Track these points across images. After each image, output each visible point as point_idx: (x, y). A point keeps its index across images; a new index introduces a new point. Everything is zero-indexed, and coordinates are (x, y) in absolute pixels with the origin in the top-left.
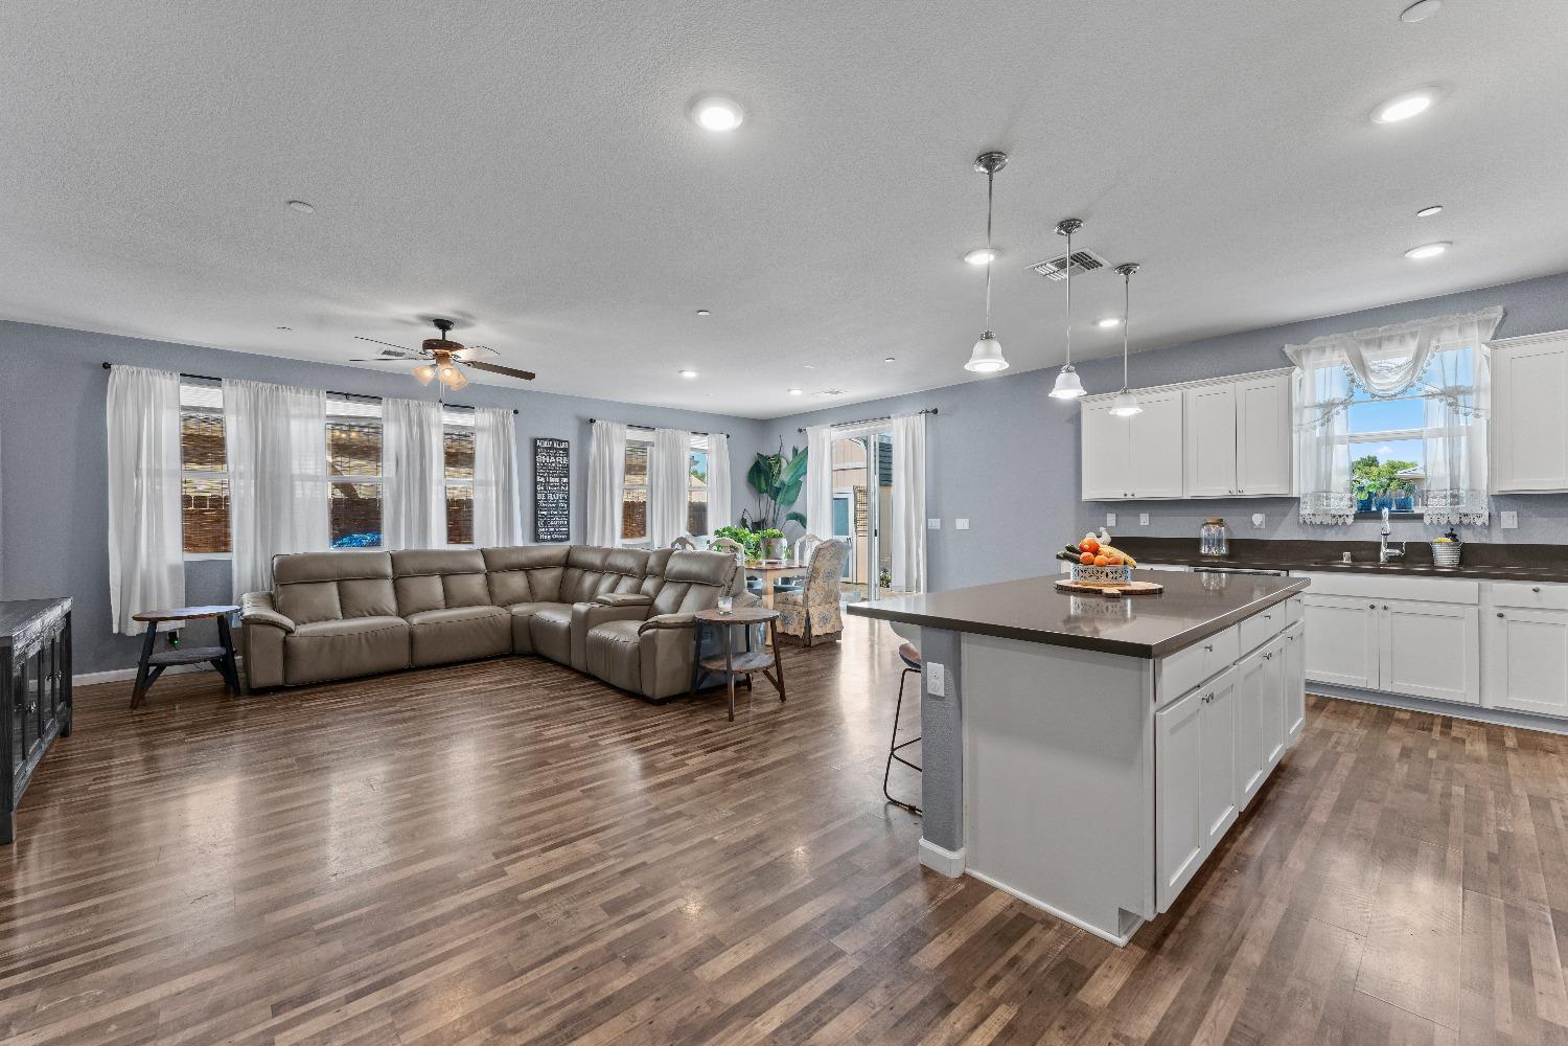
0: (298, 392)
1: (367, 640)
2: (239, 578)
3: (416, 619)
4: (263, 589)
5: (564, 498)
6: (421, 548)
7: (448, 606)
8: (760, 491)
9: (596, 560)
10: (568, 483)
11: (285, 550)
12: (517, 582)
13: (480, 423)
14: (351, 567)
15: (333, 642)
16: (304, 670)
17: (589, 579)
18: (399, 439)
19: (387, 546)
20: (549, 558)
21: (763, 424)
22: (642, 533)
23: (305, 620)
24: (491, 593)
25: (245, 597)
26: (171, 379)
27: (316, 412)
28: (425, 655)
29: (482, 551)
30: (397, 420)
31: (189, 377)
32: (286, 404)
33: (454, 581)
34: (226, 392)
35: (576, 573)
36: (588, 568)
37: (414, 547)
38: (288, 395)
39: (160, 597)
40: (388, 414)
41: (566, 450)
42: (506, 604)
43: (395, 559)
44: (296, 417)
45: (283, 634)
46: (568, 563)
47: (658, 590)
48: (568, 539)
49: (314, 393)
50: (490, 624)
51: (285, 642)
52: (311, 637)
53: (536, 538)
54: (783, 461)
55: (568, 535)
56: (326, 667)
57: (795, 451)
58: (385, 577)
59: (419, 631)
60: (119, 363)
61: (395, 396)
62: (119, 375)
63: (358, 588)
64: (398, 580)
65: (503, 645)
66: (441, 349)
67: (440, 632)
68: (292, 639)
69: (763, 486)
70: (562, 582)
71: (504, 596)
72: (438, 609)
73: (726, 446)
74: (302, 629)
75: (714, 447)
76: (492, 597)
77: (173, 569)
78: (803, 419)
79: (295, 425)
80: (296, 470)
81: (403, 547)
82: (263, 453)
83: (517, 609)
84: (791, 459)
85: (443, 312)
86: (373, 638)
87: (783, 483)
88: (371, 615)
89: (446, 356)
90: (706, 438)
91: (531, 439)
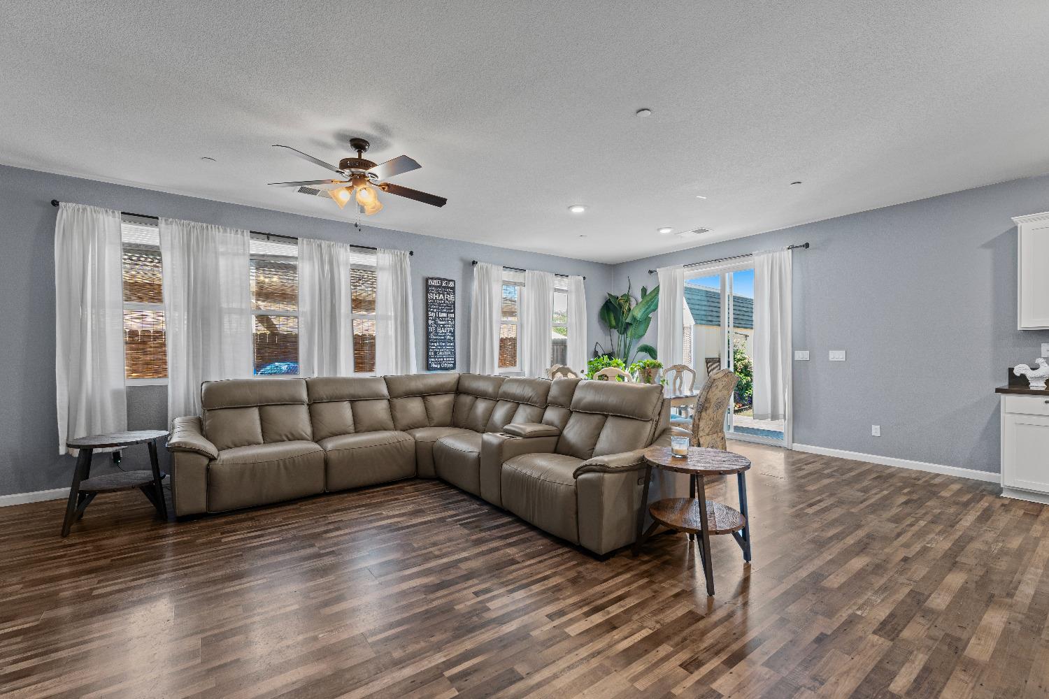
0: (225, 231)
1: (286, 468)
2: (173, 403)
3: (330, 445)
4: (195, 414)
5: (450, 332)
6: (332, 376)
7: (357, 431)
8: (611, 327)
9: (488, 387)
10: (454, 318)
11: (214, 378)
12: (415, 407)
13: (381, 263)
14: (271, 393)
15: (253, 469)
16: (227, 498)
17: (481, 406)
18: (312, 276)
19: (302, 374)
20: (442, 385)
21: (612, 269)
22: (513, 363)
23: (230, 445)
24: (393, 418)
25: (178, 421)
26: (114, 217)
27: (241, 251)
28: (338, 480)
29: (385, 378)
30: (311, 259)
31: (129, 215)
32: (215, 242)
33: (361, 406)
34: (162, 230)
35: (467, 399)
36: (478, 395)
37: (325, 375)
38: (217, 234)
39: (104, 421)
40: (303, 253)
41: (453, 288)
42: (408, 428)
43: (310, 386)
44: (223, 254)
45: (206, 461)
46: (458, 390)
47: (565, 422)
48: (454, 368)
49: (239, 232)
50: (397, 449)
51: (208, 469)
52: (234, 463)
53: (428, 367)
54: (632, 299)
55: (454, 364)
56: (246, 495)
57: (644, 290)
58: (301, 403)
59: (333, 456)
60: (67, 201)
61: (310, 237)
62: (66, 212)
63: (276, 413)
64: (313, 404)
65: (409, 469)
66: (357, 169)
67: (353, 458)
68: (214, 465)
69: (614, 323)
70: (454, 408)
71: (404, 420)
72: (349, 433)
73: (583, 286)
74: (226, 455)
75: (573, 288)
76: (395, 422)
77: (116, 394)
78: (651, 263)
79: (222, 262)
80: (224, 305)
81: (316, 375)
82: (195, 288)
83: (421, 434)
84: (640, 300)
85: (361, 128)
86: (290, 465)
87: (634, 319)
88: (290, 440)
89: (363, 177)
90: (565, 279)
91: (423, 278)
